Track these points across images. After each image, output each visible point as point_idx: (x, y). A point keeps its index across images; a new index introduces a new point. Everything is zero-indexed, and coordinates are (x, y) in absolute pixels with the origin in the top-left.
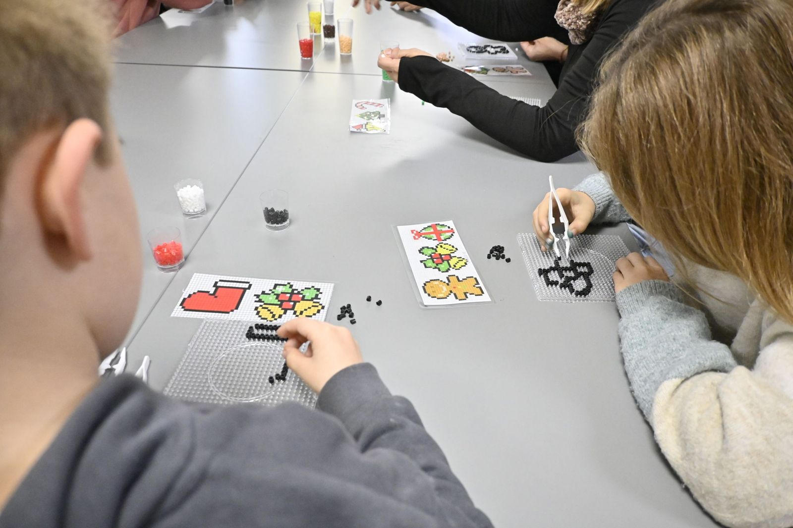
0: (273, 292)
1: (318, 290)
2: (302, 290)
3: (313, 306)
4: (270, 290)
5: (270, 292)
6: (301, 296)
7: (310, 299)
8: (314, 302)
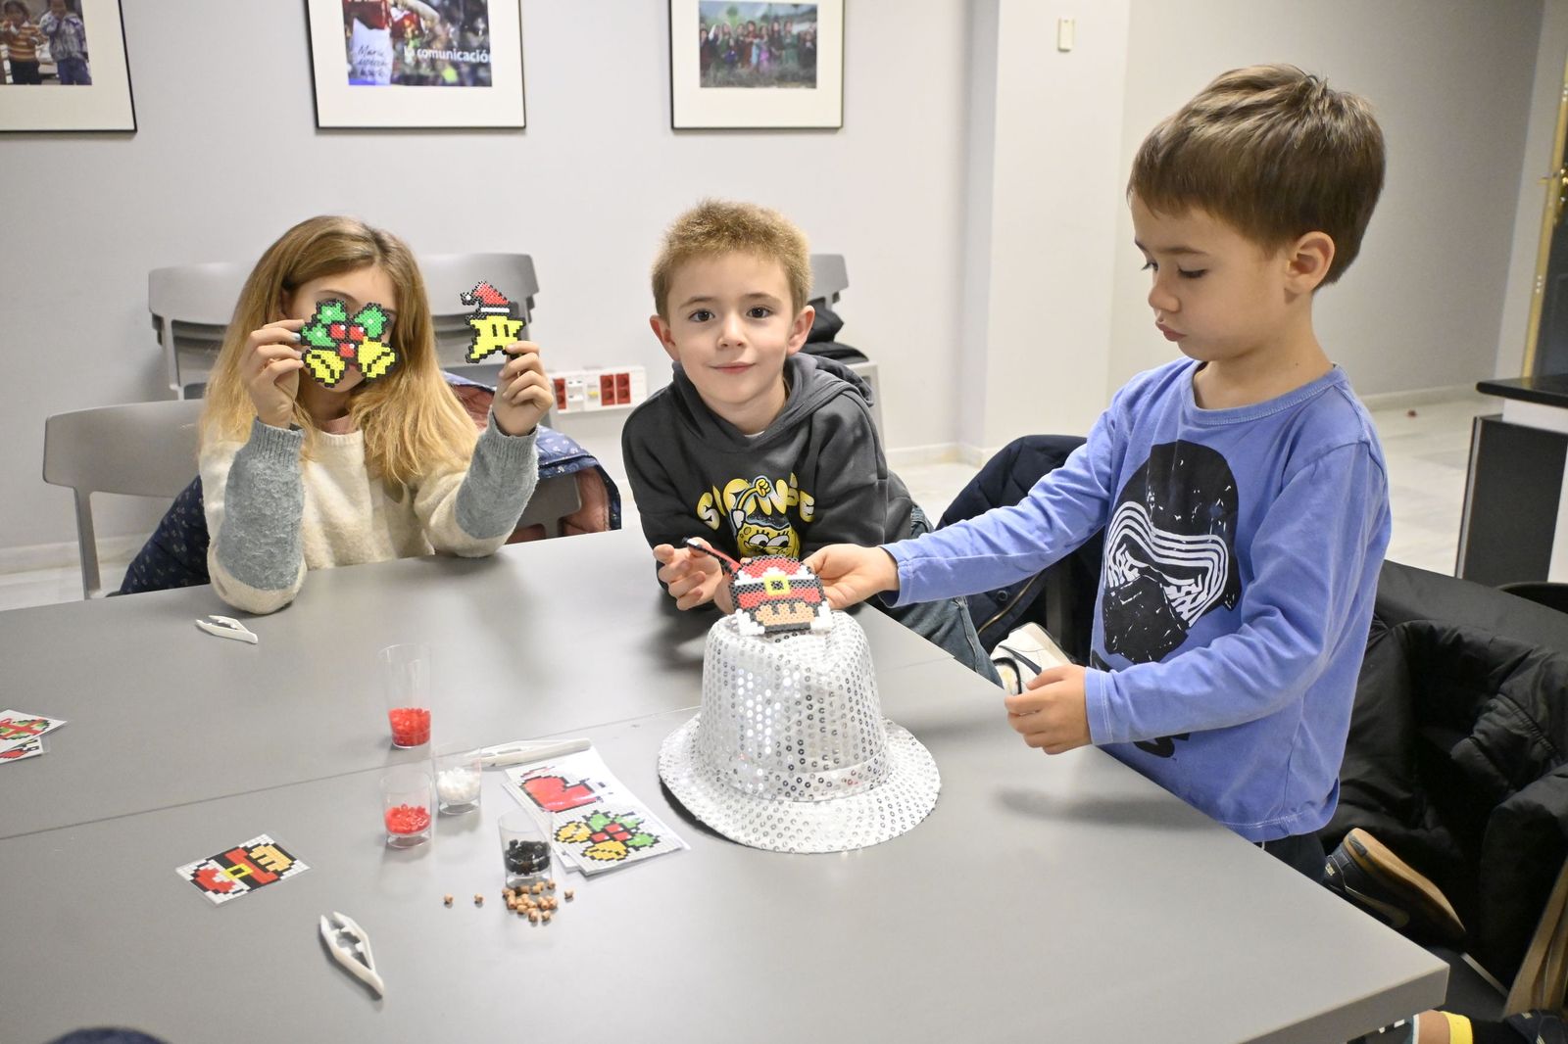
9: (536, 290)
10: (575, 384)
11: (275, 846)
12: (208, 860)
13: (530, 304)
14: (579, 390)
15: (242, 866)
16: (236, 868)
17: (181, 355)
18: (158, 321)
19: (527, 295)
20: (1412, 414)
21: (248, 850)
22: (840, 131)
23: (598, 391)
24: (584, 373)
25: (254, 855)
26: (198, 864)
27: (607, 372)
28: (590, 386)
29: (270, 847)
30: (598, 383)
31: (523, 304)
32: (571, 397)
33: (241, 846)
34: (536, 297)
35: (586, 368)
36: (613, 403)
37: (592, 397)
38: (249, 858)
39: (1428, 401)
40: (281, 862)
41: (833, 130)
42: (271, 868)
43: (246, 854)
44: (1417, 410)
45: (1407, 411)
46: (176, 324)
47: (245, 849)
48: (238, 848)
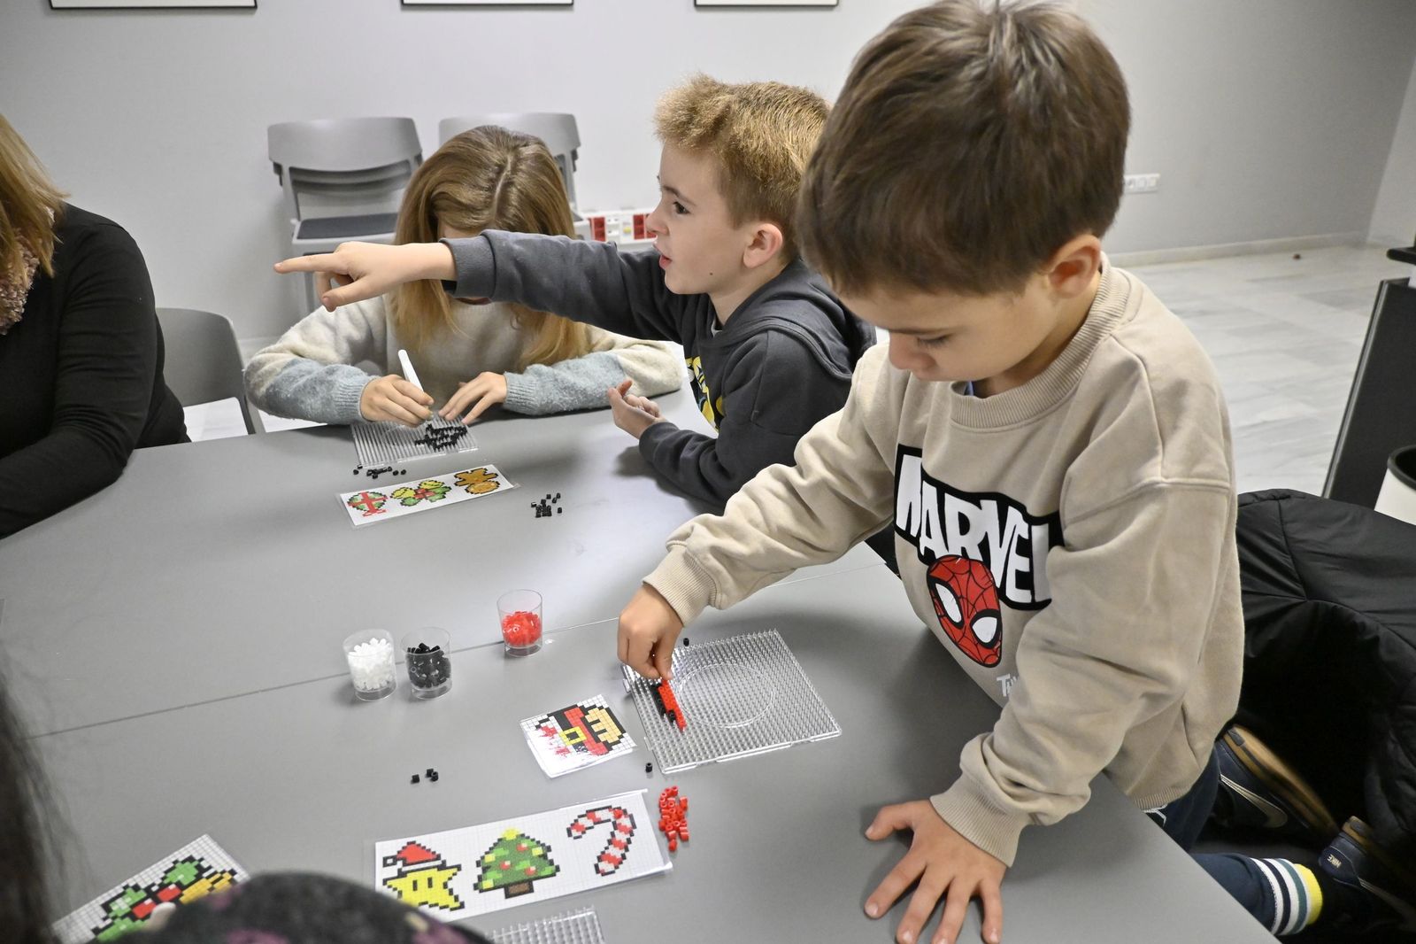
0: (114, 918)
1: (191, 859)
2: (163, 879)
3: (214, 883)
4: (105, 919)
5: (109, 921)
6: (172, 887)
7: (193, 879)
8: (208, 878)
9: (578, 144)
10: (613, 222)
11: (608, 710)
12: (549, 715)
13: (574, 155)
14: (616, 227)
15: (577, 730)
16: (572, 730)
17: (299, 195)
18: (278, 168)
19: (571, 149)
20: (1297, 257)
21: (585, 711)
22: (836, 8)
23: (631, 228)
24: (620, 212)
25: (589, 718)
26: (540, 719)
27: (639, 212)
28: (625, 224)
29: (604, 711)
30: (631, 221)
31: (568, 156)
32: (610, 232)
33: (579, 705)
34: (580, 151)
35: (623, 209)
36: (643, 237)
37: (626, 233)
38: (584, 720)
39: (1310, 246)
40: (611, 734)
41: (830, 7)
42: (602, 737)
43: (582, 715)
44: (1300, 253)
45: (1293, 254)
46: (292, 170)
47: (582, 708)
48: (576, 706)
